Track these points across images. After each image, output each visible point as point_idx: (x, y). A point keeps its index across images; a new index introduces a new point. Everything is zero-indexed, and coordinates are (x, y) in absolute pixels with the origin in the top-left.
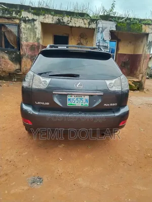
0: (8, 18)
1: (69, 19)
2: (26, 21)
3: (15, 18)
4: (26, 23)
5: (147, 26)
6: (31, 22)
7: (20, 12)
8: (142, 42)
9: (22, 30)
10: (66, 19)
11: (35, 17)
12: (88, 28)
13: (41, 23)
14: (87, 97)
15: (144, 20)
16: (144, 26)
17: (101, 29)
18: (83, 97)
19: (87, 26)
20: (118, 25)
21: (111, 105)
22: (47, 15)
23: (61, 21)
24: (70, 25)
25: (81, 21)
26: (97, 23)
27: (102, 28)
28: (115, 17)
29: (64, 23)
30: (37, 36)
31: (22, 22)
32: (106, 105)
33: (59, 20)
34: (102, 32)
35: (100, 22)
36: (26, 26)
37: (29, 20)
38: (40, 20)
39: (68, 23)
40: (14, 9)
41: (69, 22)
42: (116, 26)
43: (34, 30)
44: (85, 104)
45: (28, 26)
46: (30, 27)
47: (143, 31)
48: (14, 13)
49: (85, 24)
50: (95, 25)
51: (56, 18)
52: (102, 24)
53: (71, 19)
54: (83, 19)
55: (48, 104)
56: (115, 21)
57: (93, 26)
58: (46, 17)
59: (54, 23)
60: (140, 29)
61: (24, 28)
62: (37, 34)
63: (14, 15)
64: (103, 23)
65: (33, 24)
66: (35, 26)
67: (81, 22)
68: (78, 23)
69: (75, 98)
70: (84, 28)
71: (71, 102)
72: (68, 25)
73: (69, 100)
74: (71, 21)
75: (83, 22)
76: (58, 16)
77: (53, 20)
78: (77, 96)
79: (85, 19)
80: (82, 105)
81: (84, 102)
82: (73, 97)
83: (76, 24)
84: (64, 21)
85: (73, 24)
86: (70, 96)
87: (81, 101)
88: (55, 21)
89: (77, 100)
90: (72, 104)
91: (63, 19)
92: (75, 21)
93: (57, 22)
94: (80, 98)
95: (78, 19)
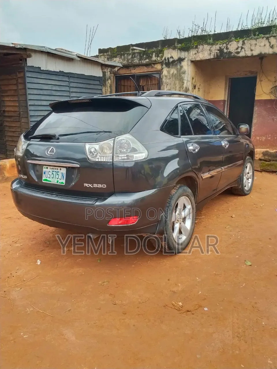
0: (147, 65)
1: (240, 44)
2: (169, 64)
3: (155, 63)
4: (169, 67)
6: (176, 65)
7: (161, 52)
9: (164, 80)
10: (233, 46)
11: (183, 54)
13: (192, 62)
14: (64, 171)
18: (59, 170)
19: (276, 50)
21: (95, 185)
22: (201, 47)
23: (225, 51)
24: (242, 54)
29: (230, 53)
30: (185, 85)
31: (164, 66)
32: (86, 185)
33: (221, 50)
36: (169, 72)
37: (174, 61)
38: (190, 58)
39: (238, 53)
40: (154, 49)
41: (239, 50)
43: (180, 76)
44: (61, 181)
45: (173, 71)
46: (175, 72)
48: (154, 55)
49: (272, 47)
51: (215, 49)
53: (244, 43)
54: (267, 38)
55: (25, 177)
58: (200, 50)
59: (212, 57)
61: (166, 76)
62: (185, 82)
63: (154, 58)
65: (179, 67)
66: (183, 70)
67: (262, 44)
68: (257, 47)
69: (51, 171)
70: (271, 54)
71: (47, 177)
72: (239, 55)
73: (45, 173)
74: (243, 46)
75: (268, 44)
76: (219, 44)
77: (211, 53)
78: (53, 168)
79: (272, 36)
80: (58, 182)
81: (60, 177)
82: (49, 170)
83: (253, 51)
84: (231, 51)
85: (247, 53)
86: (45, 168)
87: (57, 176)
88: (213, 54)
89: (52, 174)
90: (47, 180)
91: (229, 46)
92: (251, 45)
93: (217, 55)
94: (56, 170)
95: (257, 40)
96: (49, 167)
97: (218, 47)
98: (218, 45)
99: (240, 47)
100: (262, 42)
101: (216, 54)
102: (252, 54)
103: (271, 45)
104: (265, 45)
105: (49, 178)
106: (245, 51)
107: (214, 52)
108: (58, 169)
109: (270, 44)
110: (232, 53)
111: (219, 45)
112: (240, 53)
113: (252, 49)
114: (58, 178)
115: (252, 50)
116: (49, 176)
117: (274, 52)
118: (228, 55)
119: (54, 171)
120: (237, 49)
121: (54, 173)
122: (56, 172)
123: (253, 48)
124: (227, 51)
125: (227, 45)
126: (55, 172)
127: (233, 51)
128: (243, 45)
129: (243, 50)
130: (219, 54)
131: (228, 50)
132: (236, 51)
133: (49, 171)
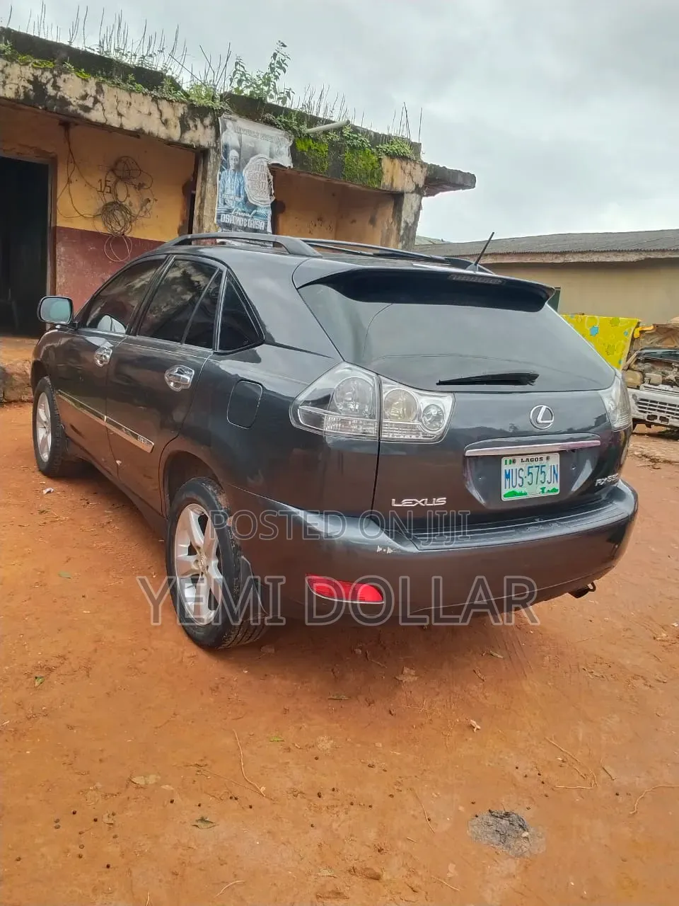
1: (91, 88)
5: (397, 161)
8: (373, 221)
10: (73, 87)
12: (179, 145)
14: (555, 461)
15: (387, 139)
16: (386, 163)
17: (233, 154)
18: (545, 461)
19: (175, 134)
20: (301, 146)
21: (609, 479)
23: (39, 79)
24: (96, 116)
25: (146, 105)
26: (215, 124)
27: (239, 151)
28: (287, 112)
29: (64, 102)
32: (600, 481)
33: (35, 82)
34: (239, 168)
35: (229, 124)
39: (87, 109)
41: (89, 103)
42: (293, 149)
44: (550, 487)
47: (386, 181)
49: (165, 123)
50: (210, 132)
51: (21, 73)
52: (237, 132)
53: (100, 90)
54: (155, 99)
55: (441, 501)
56: (287, 127)
57: (200, 135)
59: (10, 94)
60: (376, 173)
64: (239, 131)
67: (145, 110)
68: (133, 111)
69: (525, 466)
70: (162, 139)
71: (514, 485)
72: (87, 115)
73: (507, 476)
74: (98, 97)
75: (156, 115)
76: (30, 65)
77: (8, 81)
78: (530, 458)
79: (165, 98)
80: (543, 492)
81: (548, 478)
82: (518, 465)
83: (123, 118)
84: (66, 96)
85: (109, 116)
86: (508, 462)
87: (541, 477)
88: (14, 87)
89: (529, 473)
90: (514, 494)
91: (60, 82)
92: (118, 102)
93: (26, 94)
94: (538, 463)
95: (133, 94)
96: (518, 459)
97: (28, 72)
98: (27, 67)
99: (91, 96)
100: (143, 103)
101: (22, 90)
102: (121, 125)
103: (163, 118)
104: (150, 114)
105: (521, 486)
106: (104, 110)
107: (16, 81)
108: (541, 459)
109: (161, 115)
110: (70, 103)
111: (31, 69)
112: (92, 111)
113: (122, 113)
114: (542, 479)
115: (120, 115)
116: (519, 481)
117: (170, 138)
118: (60, 106)
119: (532, 467)
120: (84, 97)
121: (534, 471)
122: (538, 466)
123: (123, 110)
124: (55, 92)
125: (54, 76)
126: (536, 467)
127: (72, 100)
128: (97, 92)
129: (98, 105)
130: (31, 92)
131: (59, 93)
132: (81, 102)
133: (521, 469)
